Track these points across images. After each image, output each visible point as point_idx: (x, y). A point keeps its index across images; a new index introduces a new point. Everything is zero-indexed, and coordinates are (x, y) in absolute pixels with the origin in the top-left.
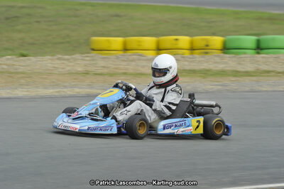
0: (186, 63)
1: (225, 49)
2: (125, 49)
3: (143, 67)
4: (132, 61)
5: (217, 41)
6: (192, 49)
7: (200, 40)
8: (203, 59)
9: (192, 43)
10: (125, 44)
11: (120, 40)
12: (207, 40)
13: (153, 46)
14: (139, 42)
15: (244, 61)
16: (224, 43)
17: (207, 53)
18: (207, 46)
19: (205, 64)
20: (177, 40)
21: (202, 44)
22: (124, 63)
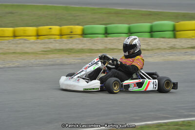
0: (57, 45)
1: (84, 34)
2: (15, 36)
3: (27, 48)
4: (20, 44)
5: (78, 29)
6: (61, 35)
7: (66, 28)
8: (68, 41)
9: (61, 30)
10: (14, 32)
11: (11, 29)
12: (72, 29)
13: (34, 33)
14: (25, 30)
15: (96, 42)
16: (83, 30)
17: (71, 37)
18: (71, 32)
19: (70, 45)
20: (50, 28)
21: (68, 31)
22: (14, 46)
